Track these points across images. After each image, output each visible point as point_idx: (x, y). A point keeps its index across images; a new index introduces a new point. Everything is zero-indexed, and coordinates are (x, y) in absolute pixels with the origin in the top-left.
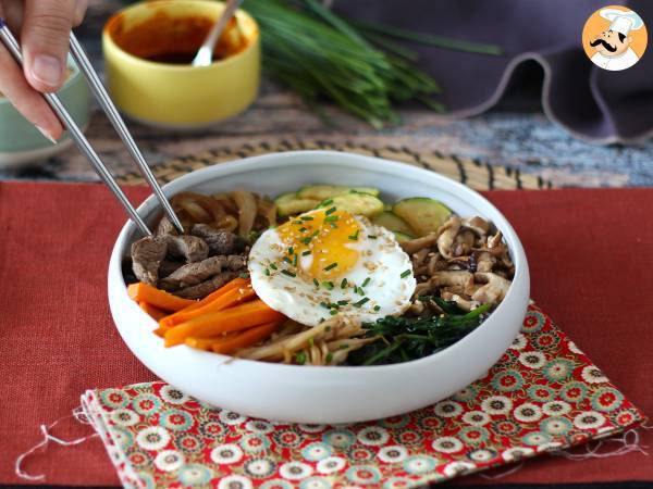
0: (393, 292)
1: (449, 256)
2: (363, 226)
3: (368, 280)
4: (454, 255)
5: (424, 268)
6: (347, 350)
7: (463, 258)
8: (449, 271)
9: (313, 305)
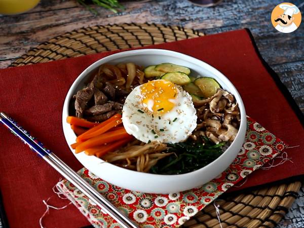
0: (185, 127)
1: (213, 112)
2: (178, 91)
3: (176, 119)
4: (216, 112)
5: (202, 116)
6: (157, 160)
7: (219, 114)
8: (212, 119)
9: (148, 132)
